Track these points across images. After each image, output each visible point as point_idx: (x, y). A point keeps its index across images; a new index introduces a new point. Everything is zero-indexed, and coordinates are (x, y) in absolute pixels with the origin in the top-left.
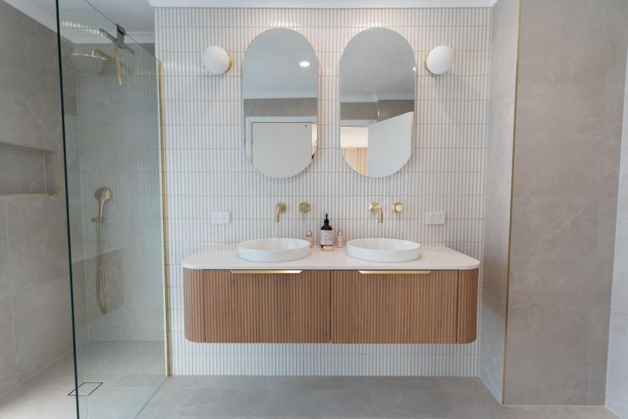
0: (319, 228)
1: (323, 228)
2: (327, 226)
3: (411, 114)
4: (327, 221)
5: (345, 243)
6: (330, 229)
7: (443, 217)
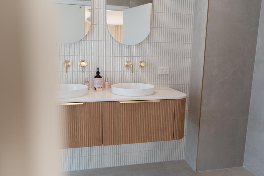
0: (93, 77)
1: (96, 77)
2: (98, 76)
3: (150, 4)
4: (98, 73)
5: (110, 86)
6: (100, 77)
7: (168, 70)
